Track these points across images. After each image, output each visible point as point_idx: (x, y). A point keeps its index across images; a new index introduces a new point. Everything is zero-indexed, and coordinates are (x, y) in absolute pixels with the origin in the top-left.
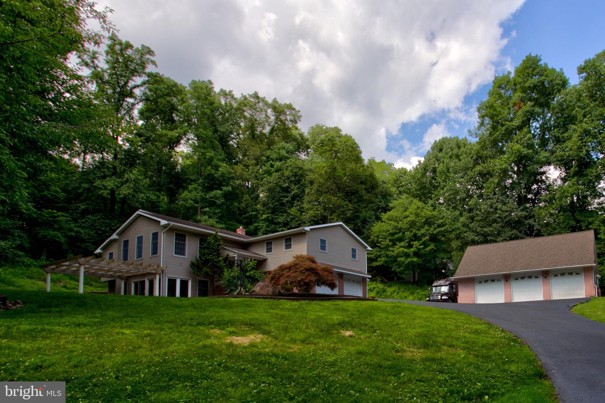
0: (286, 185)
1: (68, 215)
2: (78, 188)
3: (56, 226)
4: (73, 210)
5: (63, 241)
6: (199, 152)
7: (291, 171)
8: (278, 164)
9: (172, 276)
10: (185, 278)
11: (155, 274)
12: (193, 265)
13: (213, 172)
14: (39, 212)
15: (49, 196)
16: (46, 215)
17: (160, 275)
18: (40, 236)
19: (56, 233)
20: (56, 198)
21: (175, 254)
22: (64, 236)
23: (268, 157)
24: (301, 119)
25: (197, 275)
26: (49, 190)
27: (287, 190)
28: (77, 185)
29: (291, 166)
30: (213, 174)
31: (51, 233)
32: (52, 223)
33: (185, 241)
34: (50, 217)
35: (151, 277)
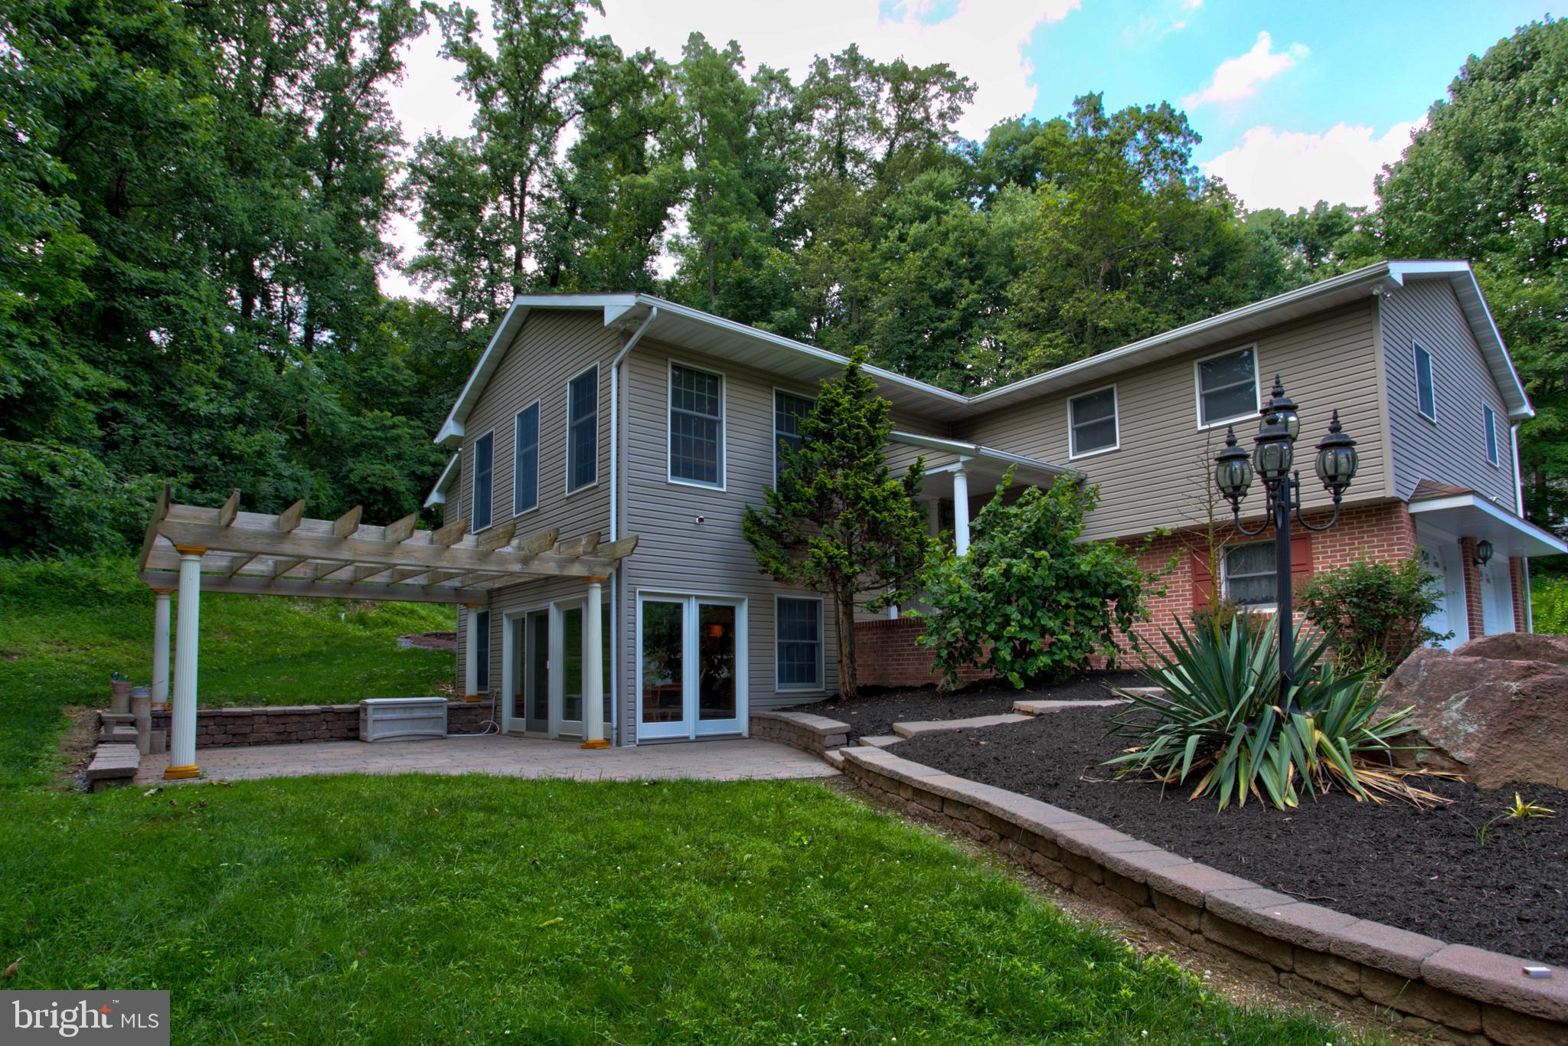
0: (944, 284)
1: (419, 423)
2: (439, 354)
3: (391, 451)
4: (431, 411)
5: (402, 488)
6: (713, 224)
7: (958, 242)
8: (916, 229)
9: (664, 590)
10: (719, 594)
11: (585, 582)
12: (754, 526)
13: (748, 273)
14: (355, 418)
15: (380, 379)
16: (370, 425)
17: (606, 585)
18: (354, 478)
19: (389, 467)
20: (395, 382)
21: (674, 473)
22: (408, 476)
23: (890, 218)
24: (976, 96)
25: (778, 577)
26: (381, 366)
27: (944, 299)
28: (438, 347)
29: (955, 229)
30: (748, 281)
31: (378, 468)
32: (382, 443)
33: (715, 409)
34: (377, 429)
35: (570, 599)
